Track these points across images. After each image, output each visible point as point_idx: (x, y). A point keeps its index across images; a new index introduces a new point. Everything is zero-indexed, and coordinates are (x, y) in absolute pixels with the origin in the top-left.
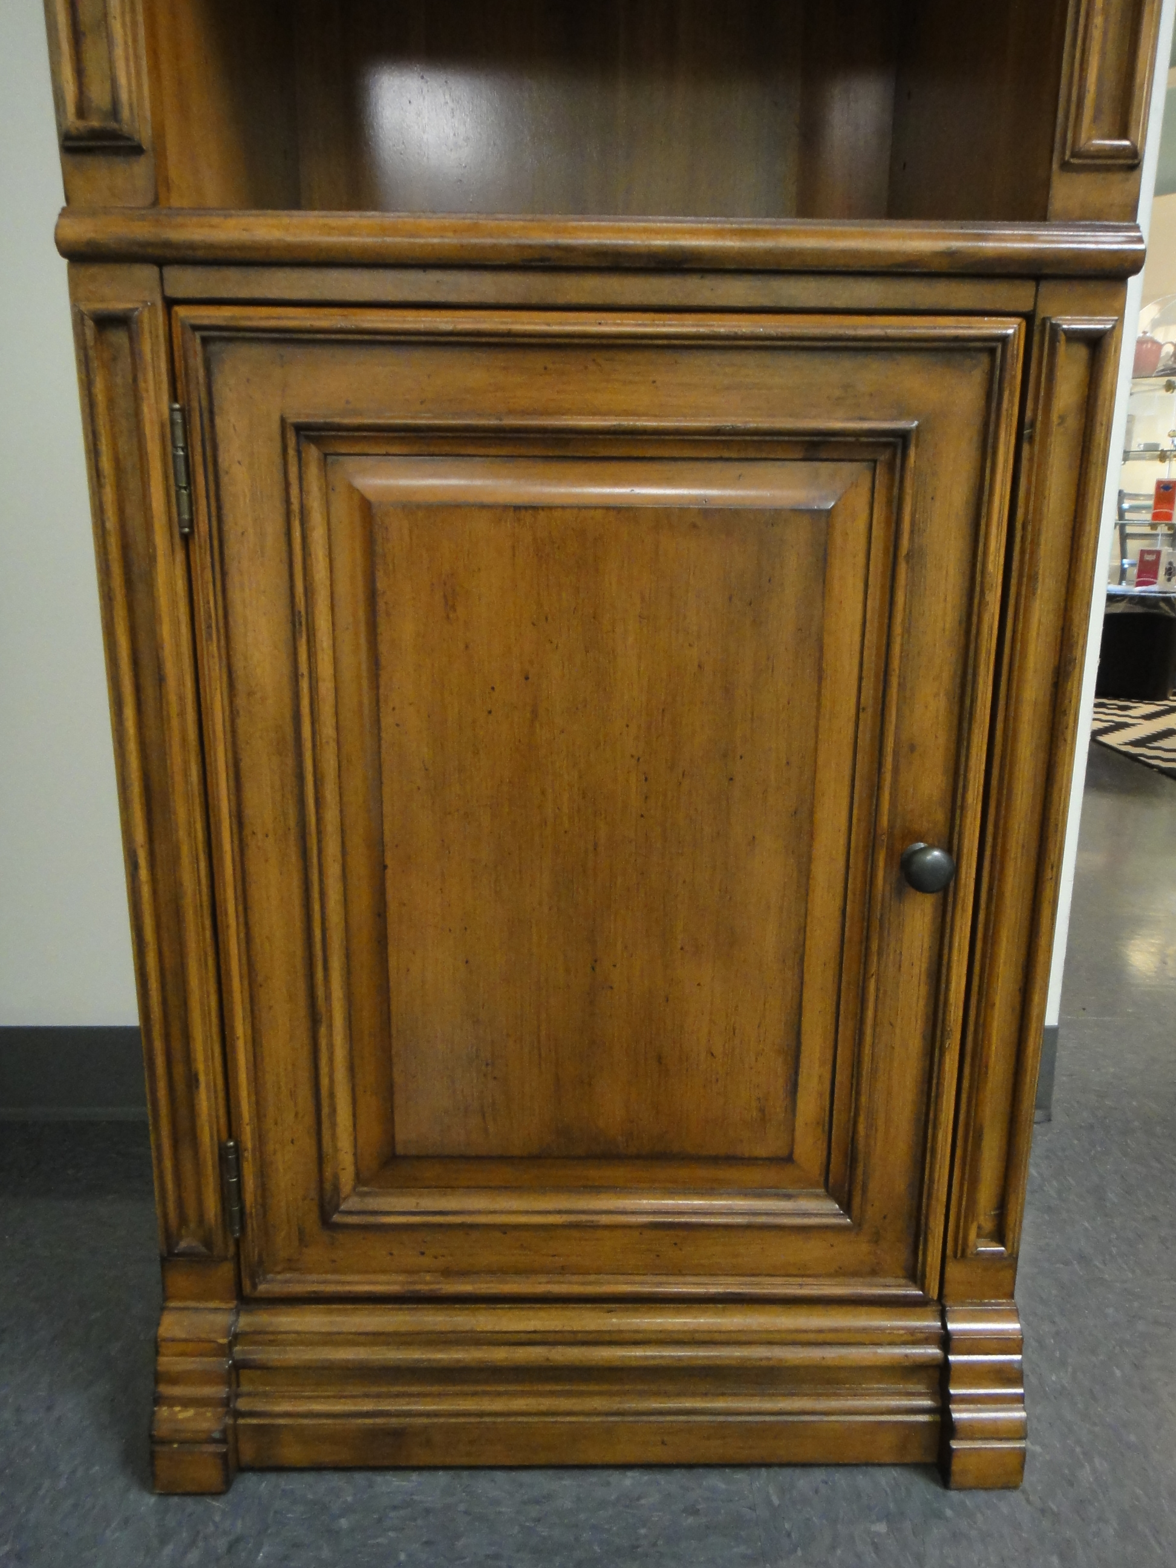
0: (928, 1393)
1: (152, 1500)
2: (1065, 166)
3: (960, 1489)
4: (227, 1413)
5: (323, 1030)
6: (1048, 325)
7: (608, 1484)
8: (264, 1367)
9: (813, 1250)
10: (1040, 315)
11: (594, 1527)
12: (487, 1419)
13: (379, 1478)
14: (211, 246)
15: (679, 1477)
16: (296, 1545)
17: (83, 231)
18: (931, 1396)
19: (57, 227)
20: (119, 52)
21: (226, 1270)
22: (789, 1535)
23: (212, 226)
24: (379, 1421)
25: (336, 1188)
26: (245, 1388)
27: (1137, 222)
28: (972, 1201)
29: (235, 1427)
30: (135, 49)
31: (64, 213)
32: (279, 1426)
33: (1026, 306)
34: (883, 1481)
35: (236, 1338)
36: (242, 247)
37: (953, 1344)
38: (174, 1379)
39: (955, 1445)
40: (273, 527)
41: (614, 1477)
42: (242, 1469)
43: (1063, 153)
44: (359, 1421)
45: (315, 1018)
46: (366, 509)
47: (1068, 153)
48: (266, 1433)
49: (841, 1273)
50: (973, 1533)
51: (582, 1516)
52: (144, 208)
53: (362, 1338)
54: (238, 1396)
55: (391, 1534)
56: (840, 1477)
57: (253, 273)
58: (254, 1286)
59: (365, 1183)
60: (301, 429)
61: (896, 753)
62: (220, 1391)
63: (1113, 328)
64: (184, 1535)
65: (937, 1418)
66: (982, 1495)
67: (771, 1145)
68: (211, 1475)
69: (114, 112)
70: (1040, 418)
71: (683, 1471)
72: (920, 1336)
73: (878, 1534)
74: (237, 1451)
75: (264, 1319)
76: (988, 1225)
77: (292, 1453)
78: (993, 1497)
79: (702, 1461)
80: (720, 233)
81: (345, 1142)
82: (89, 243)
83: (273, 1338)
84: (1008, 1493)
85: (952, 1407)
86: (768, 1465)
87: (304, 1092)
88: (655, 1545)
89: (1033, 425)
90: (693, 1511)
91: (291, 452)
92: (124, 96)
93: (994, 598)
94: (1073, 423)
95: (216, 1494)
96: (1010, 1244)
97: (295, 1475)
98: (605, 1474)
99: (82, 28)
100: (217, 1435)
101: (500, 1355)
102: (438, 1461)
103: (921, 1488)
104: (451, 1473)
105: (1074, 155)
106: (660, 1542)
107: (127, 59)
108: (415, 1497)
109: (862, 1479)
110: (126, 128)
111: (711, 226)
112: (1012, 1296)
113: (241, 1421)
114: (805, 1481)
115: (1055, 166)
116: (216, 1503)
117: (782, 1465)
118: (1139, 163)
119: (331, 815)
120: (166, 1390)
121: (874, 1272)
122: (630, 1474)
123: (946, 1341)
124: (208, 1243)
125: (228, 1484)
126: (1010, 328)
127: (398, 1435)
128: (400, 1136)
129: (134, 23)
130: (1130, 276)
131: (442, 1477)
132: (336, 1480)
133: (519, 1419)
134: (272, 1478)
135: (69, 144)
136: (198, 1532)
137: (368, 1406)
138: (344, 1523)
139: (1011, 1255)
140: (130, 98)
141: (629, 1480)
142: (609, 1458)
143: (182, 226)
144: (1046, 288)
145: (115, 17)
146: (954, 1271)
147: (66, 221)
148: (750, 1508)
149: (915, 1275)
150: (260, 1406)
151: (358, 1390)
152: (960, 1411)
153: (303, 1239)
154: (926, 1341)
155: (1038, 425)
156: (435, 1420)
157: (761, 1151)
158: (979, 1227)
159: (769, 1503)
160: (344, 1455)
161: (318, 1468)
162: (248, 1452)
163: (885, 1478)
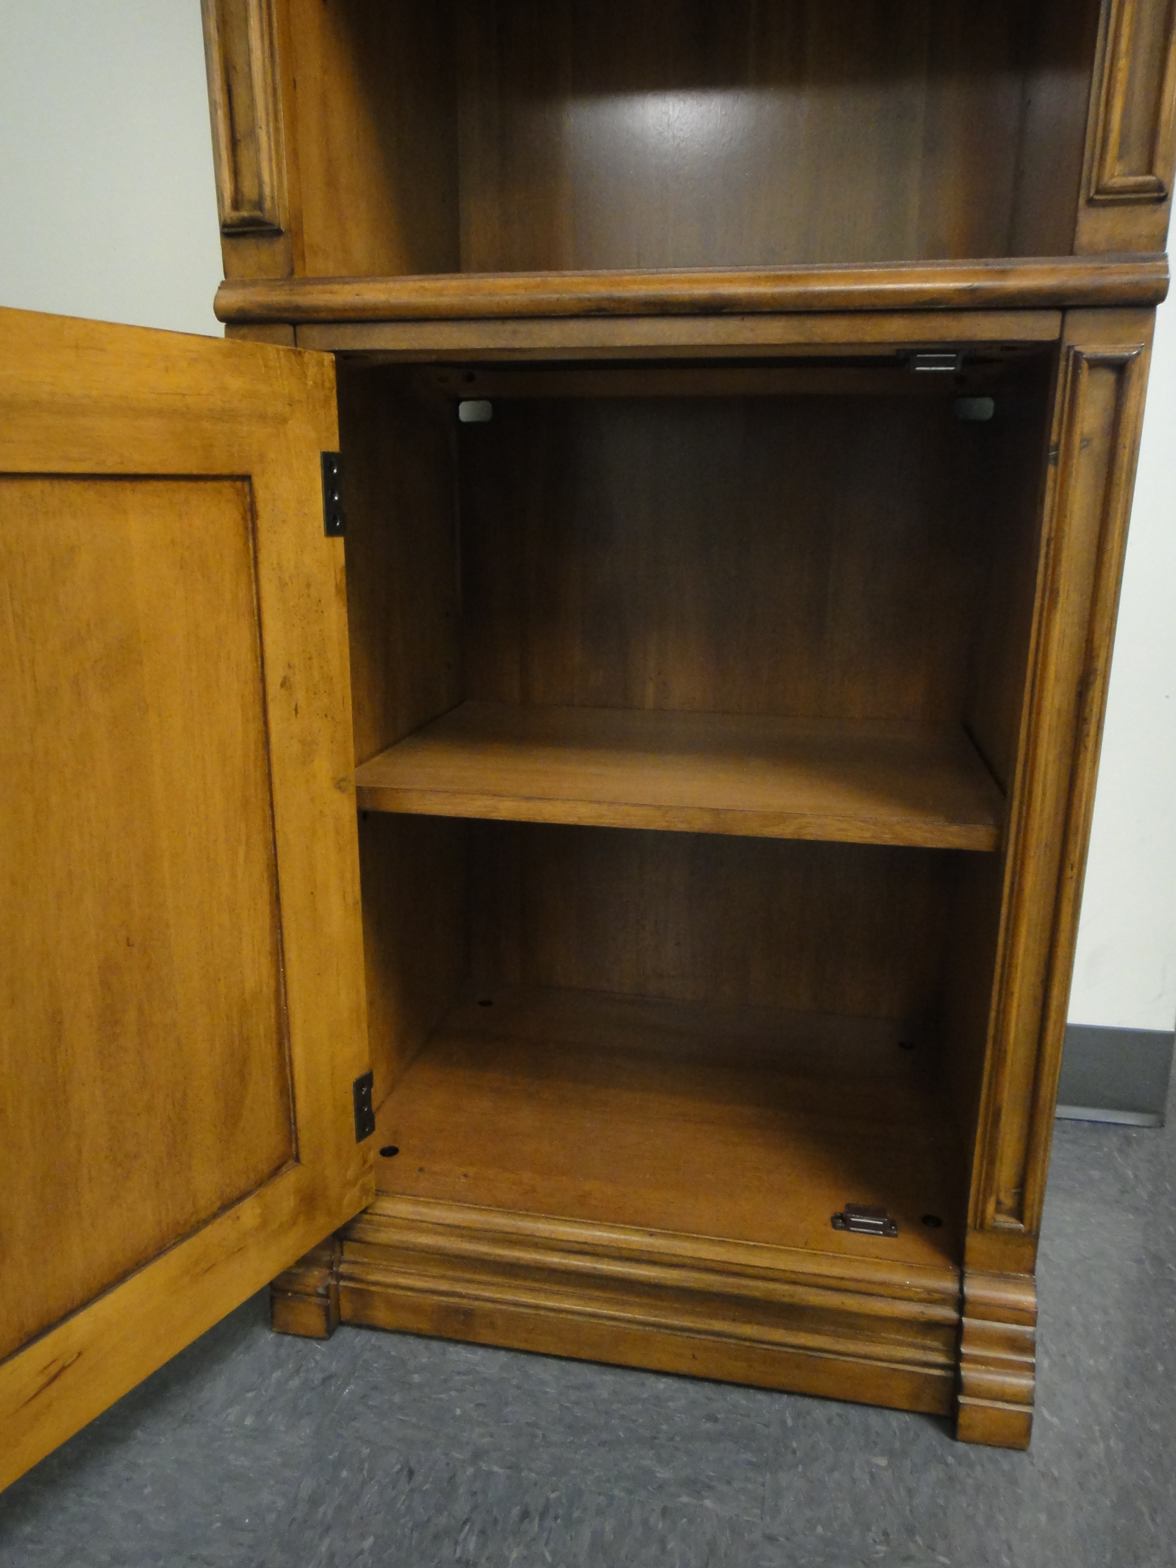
0: (943, 1350)
1: (272, 1336)
2: (1091, 202)
3: (968, 1441)
4: (331, 1274)
6: (1072, 353)
7: (643, 1384)
8: (361, 1242)
10: (1067, 343)
11: (622, 1417)
12: (542, 1312)
13: (452, 1349)
14: (331, 310)
15: (708, 1389)
16: (375, 1388)
17: (237, 299)
18: (946, 1353)
19: (216, 297)
20: (264, 156)
22: (794, 1452)
23: (331, 292)
24: (452, 1300)
26: (347, 1256)
27: (1166, 252)
28: (990, 1178)
29: (337, 1287)
30: (277, 152)
31: (223, 286)
32: (373, 1292)
34: (894, 1424)
36: (354, 309)
37: (968, 1308)
39: (962, 1399)
41: (651, 1380)
42: (341, 1324)
43: (1089, 189)
44: (436, 1298)
47: (1093, 191)
48: (361, 1296)
50: (970, 1481)
51: (615, 1406)
52: (280, 280)
53: (440, 1229)
54: (340, 1262)
55: (453, 1393)
56: (854, 1414)
57: (365, 329)
63: (1138, 354)
64: (290, 1366)
65: (951, 1375)
66: (988, 1451)
68: (316, 1322)
69: (259, 205)
70: (1063, 441)
71: (711, 1385)
72: (937, 1296)
73: (877, 1466)
74: (338, 1307)
76: (1008, 1202)
77: (382, 1316)
78: (998, 1454)
79: (729, 1379)
80: (756, 280)
82: (241, 310)
83: (370, 1219)
84: (1012, 1453)
85: (962, 1365)
86: (790, 1393)
88: (672, 1439)
89: (1057, 447)
90: (712, 1418)
92: (267, 190)
94: (1099, 445)
95: (319, 1339)
96: (1027, 1221)
97: (382, 1335)
98: (643, 1376)
99: (238, 136)
100: (321, 1290)
101: (555, 1259)
102: (501, 1342)
103: (931, 1435)
104: (511, 1354)
105: (1097, 192)
106: (678, 1439)
107: (270, 160)
108: (477, 1368)
109: (874, 1418)
110: (267, 217)
111: (748, 274)
112: (1032, 1271)
113: (342, 1283)
114: (819, 1411)
115: (1082, 201)
116: (319, 1347)
117: (804, 1395)
118: (1166, 195)
122: (664, 1380)
123: (961, 1303)
125: (330, 1332)
127: (468, 1315)
129: (277, 130)
130: (1157, 304)
131: (503, 1357)
132: (413, 1343)
133: (570, 1317)
134: (365, 1335)
135: (226, 230)
136: (301, 1366)
137: (444, 1286)
138: (416, 1378)
139: (1029, 1232)
140: (272, 191)
141: (662, 1384)
142: (645, 1363)
143: (309, 293)
144: (1073, 317)
145: (261, 128)
146: (973, 1241)
147: (224, 293)
148: (765, 1425)
150: (357, 1271)
151: (435, 1271)
152: (970, 1370)
154: (942, 1302)
155: (1062, 448)
156: (499, 1306)
158: (999, 1203)
159: (783, 1422)
160: (425, 1326)
161: (402, 1332)
162: (347, 1309)
163: (896, 1420)
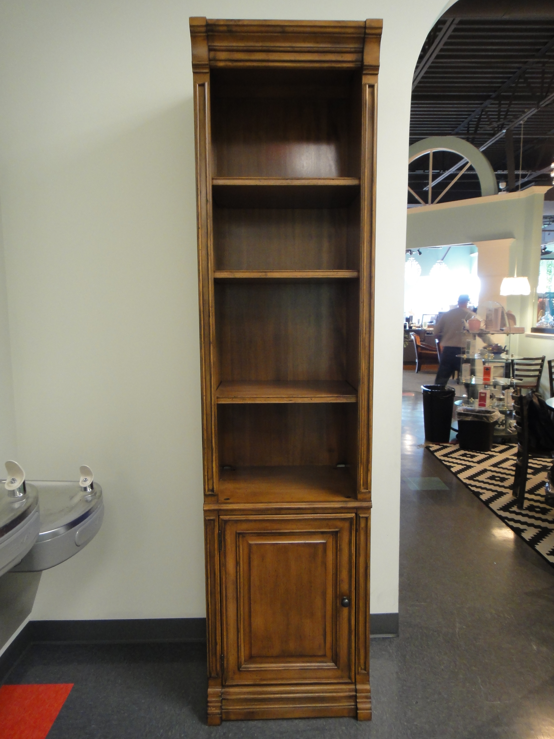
1: (207, 727)
2: (359, 493)
3: (361, 721)
4: (221, 709)
5: (239, 634)
6: (359, 515)
8: (227, 699)
9: (330, 674)
16: (236, 734)
17: (207, 508)
18: (354, 702)
21: (220, 681)
22: (327, 729)
24: (248, 710)
25: (241, 663)
28: (359, 663)
31: (204, 506)
32: (230, 712)
33: (356, 512)
35: (222, 693)
37: (358, 691)
38: (211, 702)
39: (358, 712)
40: (234, 549)
42: (224, 721)
45: (238, 631)
46: (250, 546)
48: (228, 713)
49: (335, 678)
50: (361, 730)
51: (288, 728)
52: (215, 504)
53: (246, 693)
54: (223, 705)
55: (253, 731)
56: (337, 720)
58: (225, 683)
59: (246, 662)
60: (239, 534)
61: (339, 582)
62: (220, 704)
63: (369, 516)
64: (215, 732)
65: (356, 707)
66: (364, 722)
67: (321, 653)
68: (218, 721)
69: (213, 490)
71: (307, 719)
73: (343, 729)
74: (222, 717)
75: (227, 690)
76: (363, 667)
77: (232, 717)
78: (366, 722)
81: (243, 654)
82: (207, 510)
83: (229, 694)
84: (369, 722)
85: (358, 704)
86: (324, 718)
87: (236, 645)
89: (358, 529)
90: (309, 726)
91: (237, 537)
92: (215, 488)
93: (354, 557)
94: (364, 529)
95: (219, 725)
96: (367, 671)
97: (233, 722)
98: (292, 720)
100: (220, 713)
101: (272, 696)
102: (260, 718)
103: (353, 721)
104: (263, 721)
110: (215, 492)
112: (369, 681)
113: (223, 711)
116: (220, 727)
119: (242, 595)
120: (209, 704)
121: (342, 677)
123: (356, 691)
124: (217, 674)
125: (221, 723)
126: (354, 515)
127: (252, 713)
128: (253, 653)
134: (229, 723)
136: (217, 732)
138: (244, 730)
139: (368, 673)
141: (297, 721)
144: (358, 511)
146: (357, 676)
149: (350, 678)
150: (227, 707)
153: (234, 673)
154: (352, 691)
156: (260, 710)
157: (320, 654)
158: (361, 668)
161: (238, 720)
162: (224, 717)
163: (346, 720)
